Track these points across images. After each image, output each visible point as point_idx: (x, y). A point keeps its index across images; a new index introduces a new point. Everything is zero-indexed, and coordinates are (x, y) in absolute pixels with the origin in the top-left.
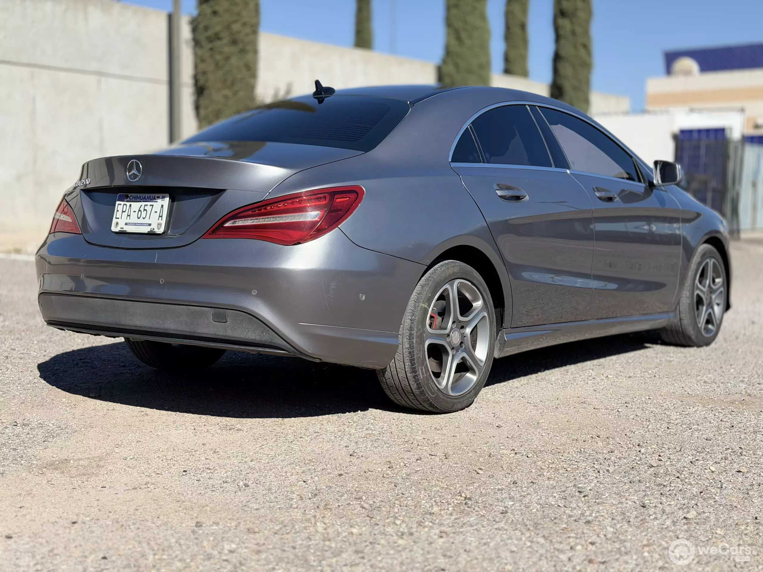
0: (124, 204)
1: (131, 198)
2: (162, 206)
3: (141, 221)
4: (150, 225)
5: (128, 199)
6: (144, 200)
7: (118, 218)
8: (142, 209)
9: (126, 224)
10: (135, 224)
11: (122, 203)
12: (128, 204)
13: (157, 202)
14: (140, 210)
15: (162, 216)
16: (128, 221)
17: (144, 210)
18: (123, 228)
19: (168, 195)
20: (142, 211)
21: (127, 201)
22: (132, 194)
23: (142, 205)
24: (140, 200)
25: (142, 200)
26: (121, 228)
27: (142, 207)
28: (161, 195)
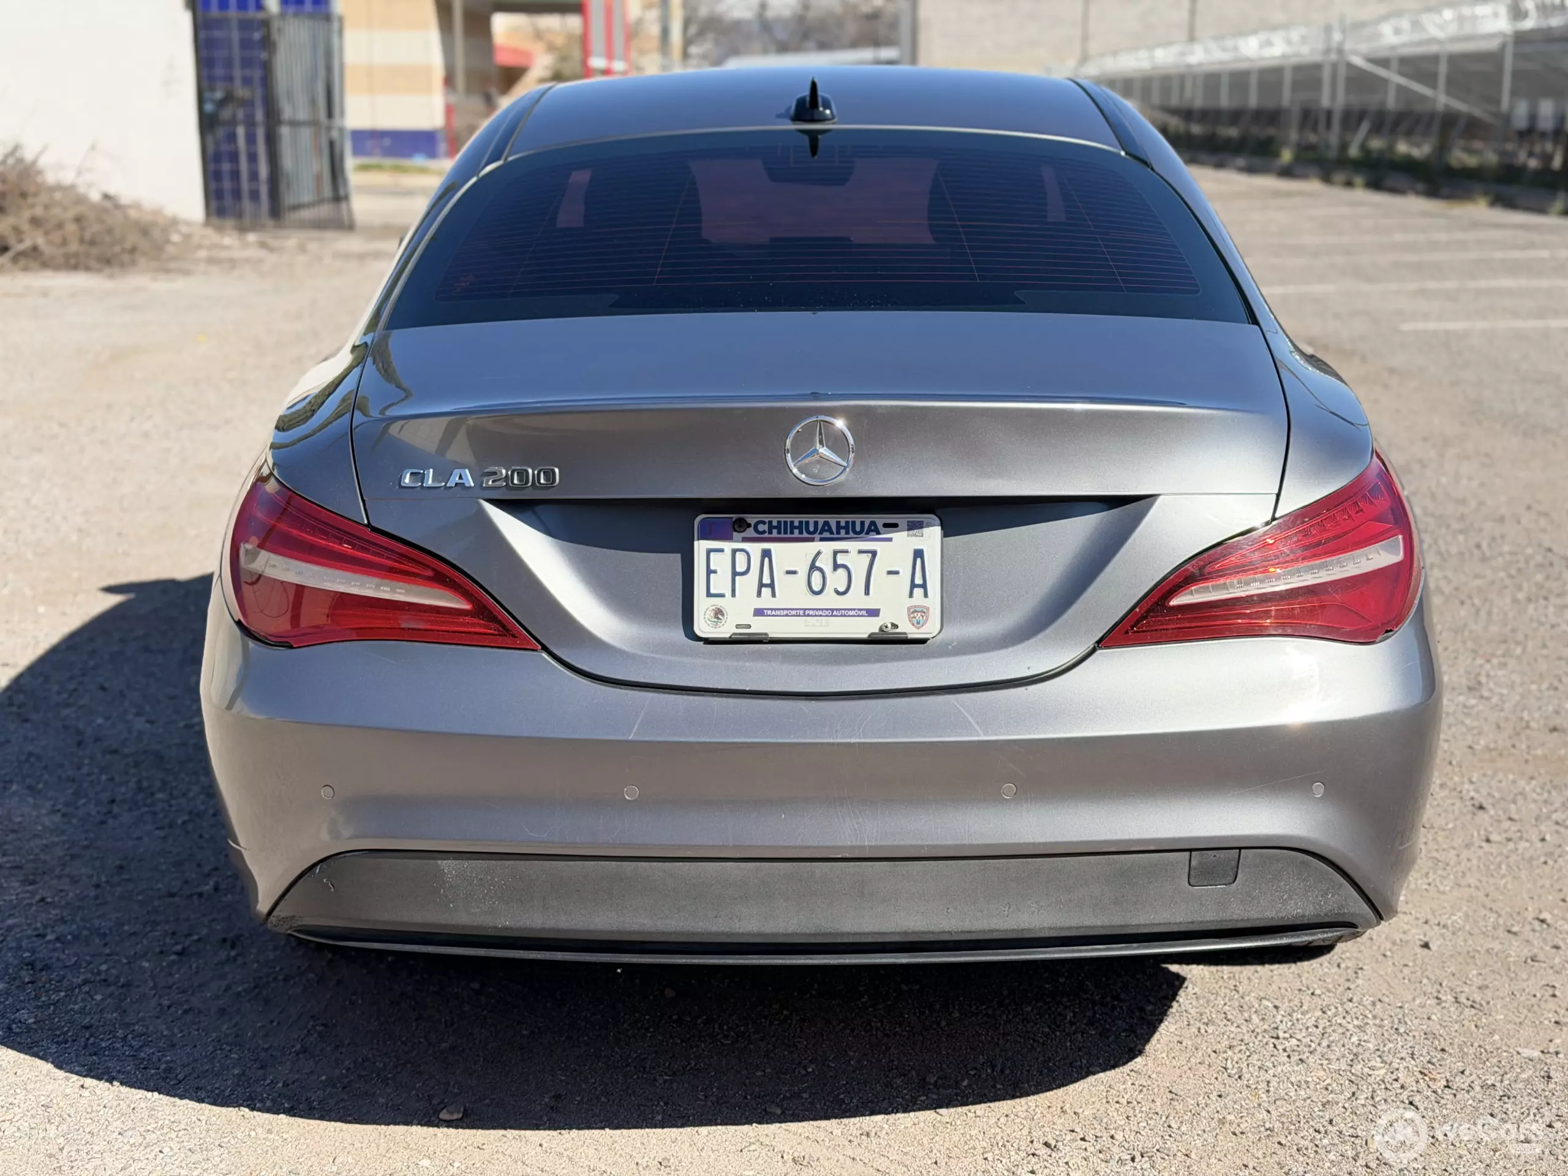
0: (734, 551)
1: (761, 527)
2: (919, 554)
3: (829, 600)
4: (874, 613)
5: (750, 533)
6: (826, 535)
7: (722, 596)
8: (825, 563)
9: (759, 612)
10: (805, 613)
11: (728, 546)
12: (755, 549)
13: (890, 540)
14: (813, 567)
15: (924, 586)
16: (766, 600)
17: (836, 567)
18: (749, 626)
19: (938, 521)
20: (828, 568)
21: (745, 540)
22: (766, 517)
23: (819, 553)
24: (805, 535)
25: (817, 536)
26: (738, 626)
27: (821, 557)
28: (901, 519)
